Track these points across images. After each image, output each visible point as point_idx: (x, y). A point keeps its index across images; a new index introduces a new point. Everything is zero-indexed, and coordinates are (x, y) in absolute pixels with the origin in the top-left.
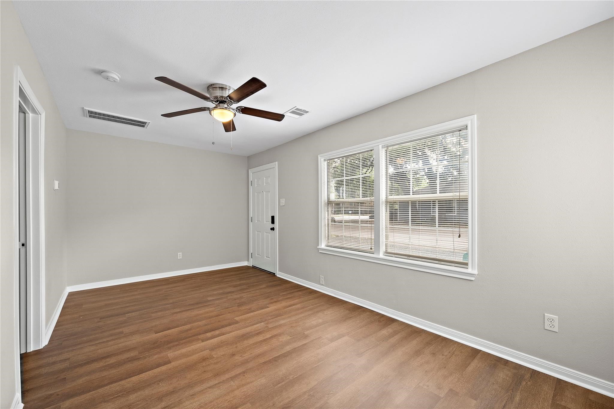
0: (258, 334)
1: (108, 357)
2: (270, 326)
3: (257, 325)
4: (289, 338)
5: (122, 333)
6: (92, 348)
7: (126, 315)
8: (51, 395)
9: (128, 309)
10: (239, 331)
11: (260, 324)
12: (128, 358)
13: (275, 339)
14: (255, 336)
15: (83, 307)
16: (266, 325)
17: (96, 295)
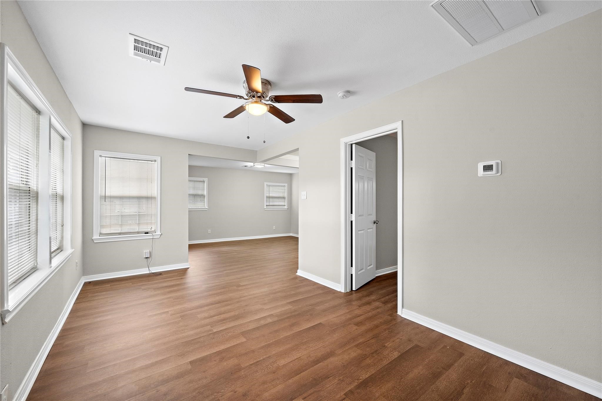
0: (224, 319)
2: (209, 327)
3: (221, 329)
4: (198, 316)
10: (241, 323)
11: (218, 330)
13: (211, 314)
14: (227, 318)
16: (212, 328)
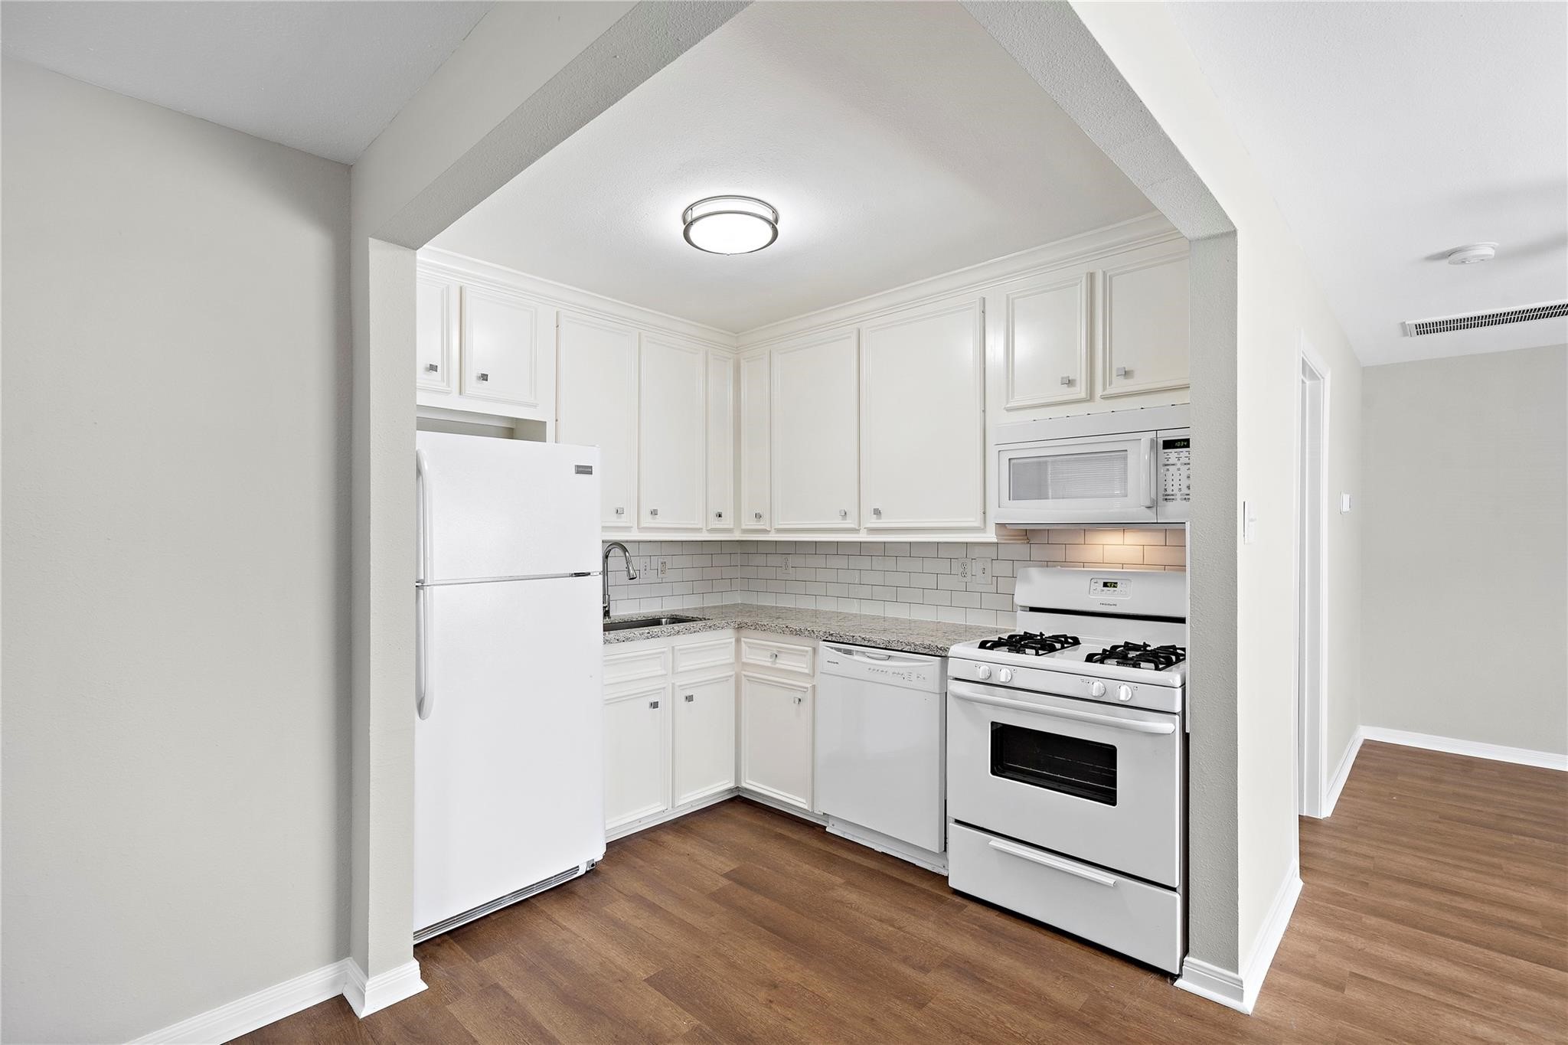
1: (1457, 894)
5: (1500, 867)
6: (1423, 863)
7: (1514, 836)
8: (1347, 895)
9: (1521, 825)
12: (1509, 921)
15: (1399, 778)
17: (1431, 765)
